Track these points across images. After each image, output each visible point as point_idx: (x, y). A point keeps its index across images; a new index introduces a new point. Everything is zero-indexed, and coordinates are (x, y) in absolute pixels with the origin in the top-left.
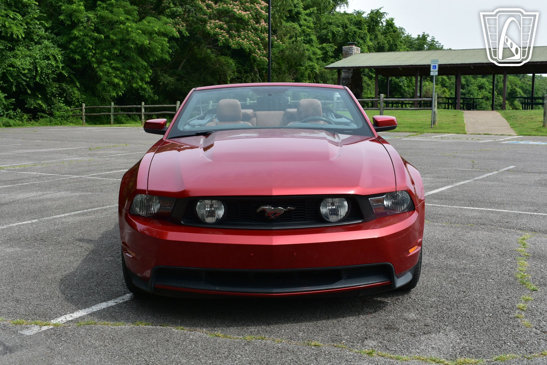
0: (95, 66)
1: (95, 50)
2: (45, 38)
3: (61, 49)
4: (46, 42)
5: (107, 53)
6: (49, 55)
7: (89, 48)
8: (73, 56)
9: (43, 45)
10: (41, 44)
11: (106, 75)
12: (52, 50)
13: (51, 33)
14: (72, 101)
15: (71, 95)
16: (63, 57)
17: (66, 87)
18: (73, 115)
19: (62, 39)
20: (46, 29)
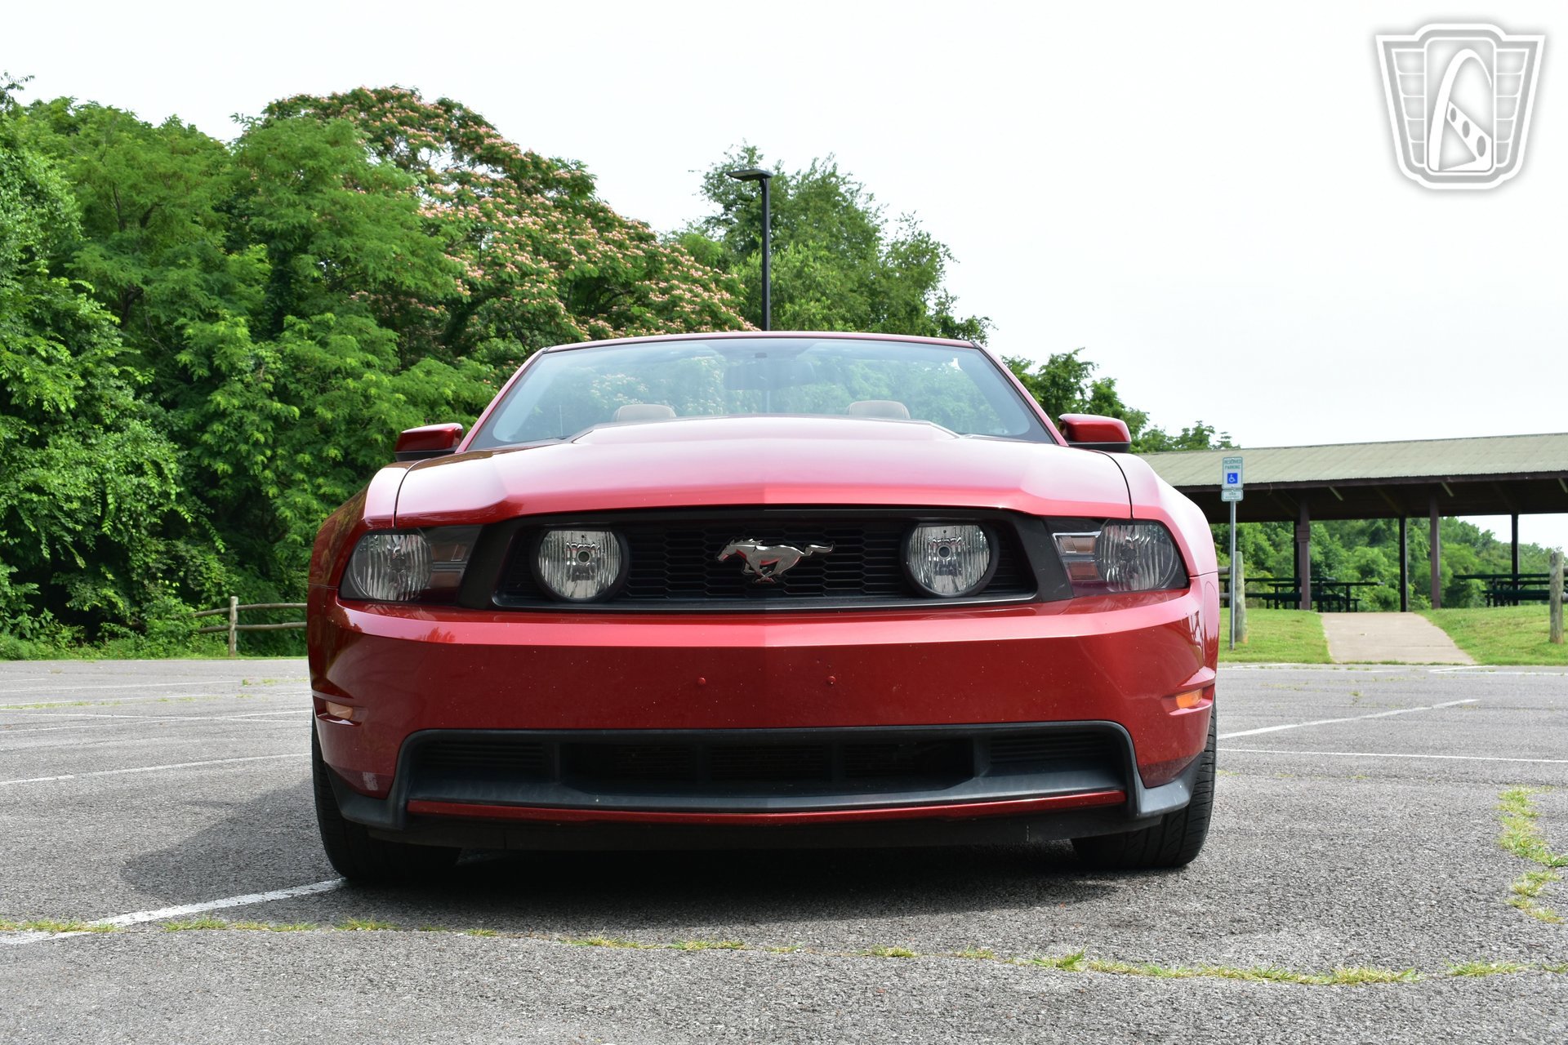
0: (272, 491)
1: (273, 448)
2: (133, 416)
3: (176, 446)
4: (136, 425)
5: (307, 458)
6: (141, 460)
7: (256, 443)
8: (210, 465)
9: (127, 433)
10: (121, 431)
11: (302, 518)
12: (152, 447)
13: (151, 401)
14: (202, 591)
15: (201, 574)
16: (182, 467)
17: (187, 551)
18: (204, 629)
19: (183, 419)
20: (140, 391)
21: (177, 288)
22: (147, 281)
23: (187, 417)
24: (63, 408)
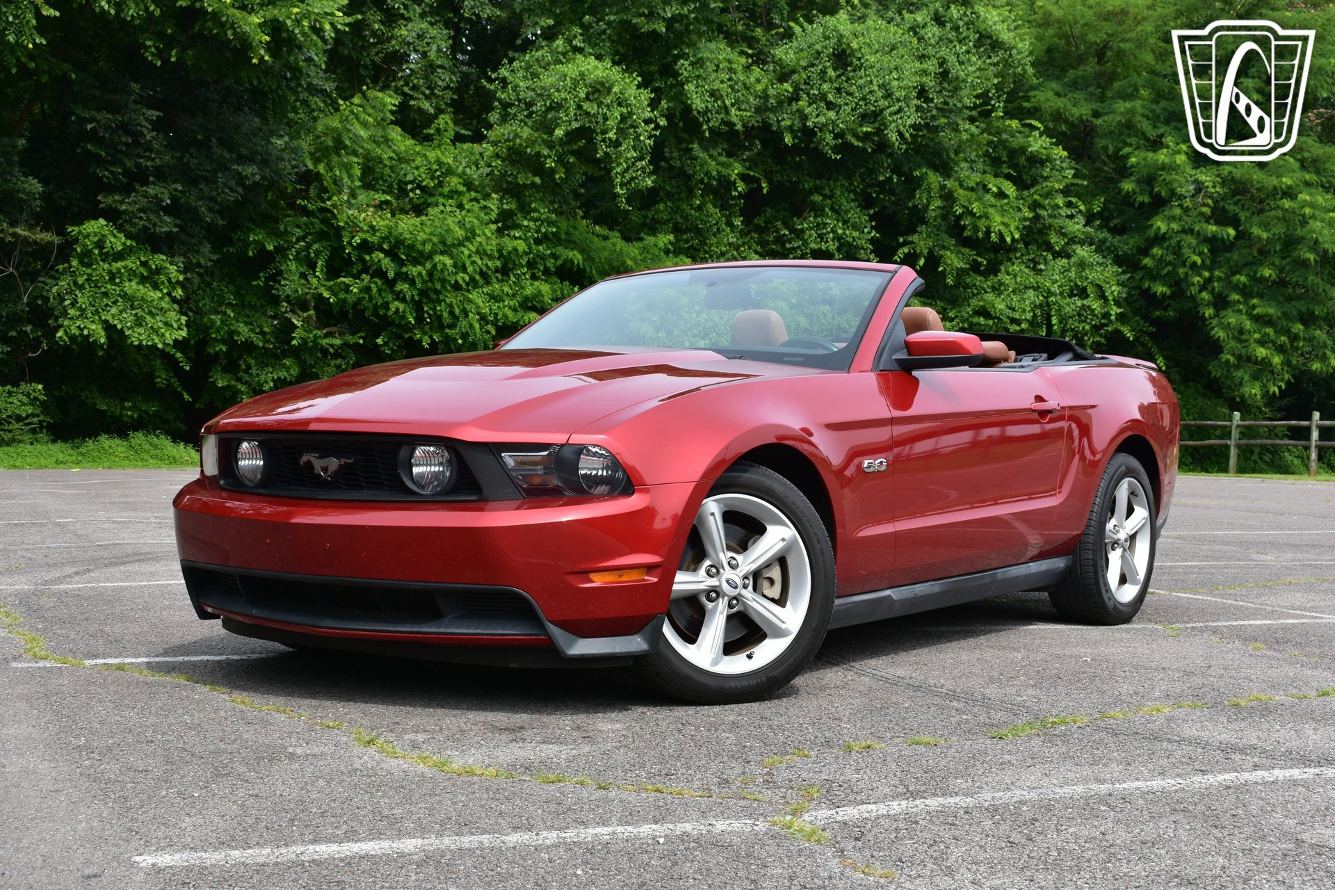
0: (1209, 312)
1: (1211, 269)
2: (1082, 243)
3: (1120, 270)
4: (1082, 252)
5: (1243, 279)
6: (1085, 284)
7: (1194, 264)
8: (1149, 287)
9: (1073, 260)
10: (1069, 257)
11: (1234, 338)
12: (1097, 271)
13: (1100, 228)
16: (1125, 290)
19: (1127, 244)
20: (1089, 218)
21: (1123, 121)
22: (1096, 114)
23: (1132, 242)
24: (1008, 240)
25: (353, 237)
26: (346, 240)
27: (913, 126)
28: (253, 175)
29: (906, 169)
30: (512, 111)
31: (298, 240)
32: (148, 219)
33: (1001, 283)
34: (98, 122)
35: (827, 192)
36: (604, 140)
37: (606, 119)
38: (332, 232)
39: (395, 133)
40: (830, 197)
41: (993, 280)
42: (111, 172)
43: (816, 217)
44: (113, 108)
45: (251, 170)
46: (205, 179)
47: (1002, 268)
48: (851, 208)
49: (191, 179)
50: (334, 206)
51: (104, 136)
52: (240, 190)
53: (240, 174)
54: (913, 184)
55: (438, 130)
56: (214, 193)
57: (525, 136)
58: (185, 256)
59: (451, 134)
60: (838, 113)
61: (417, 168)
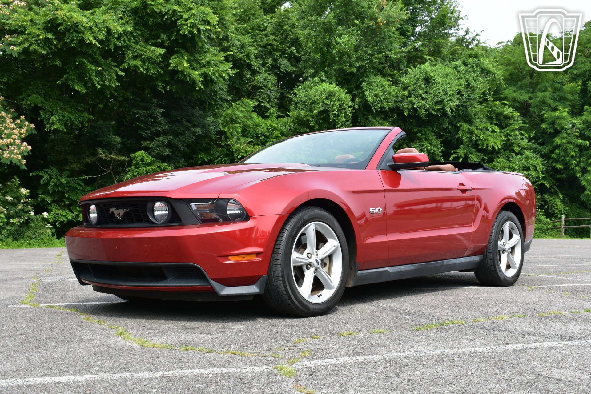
0: (579, 175)
1: (580, 158)
2: (527, 149)
3: (543, 159)
4: (527, 153)
6: (529, 165)
7: (573, 156)
8: (555, 166)
9: (524, 156)
10: (522, 155)
12: (533, 160)
13: (534, 143)
14: (554, 214)
15: (554, 207)
16: (545, 167)
17: (549, 198)
18: (553, 227)
19: (545, 149)
20: (530, 140)
21: (541, 100)
22: (530, 98)
23: (547, 148)
24: (496, 148)
25: (238, 155)
26: (235, 156)
27: (456, 106)
28: (199, 132)
29: (454, 123)
30: (298, 105)
31: (218, 157)
32: (159, 150)
33: (495, 166)
34: (140, 114)
35: (423, 132)
36: (333, 114)
37: (333, 106)
38: (231, 153)
39: (255, 115)
40: (425, 135)
41: (491, 165)
42: (146, 133)
43: (419, 142)
44: (146, 109)
45: (198, 130)
46: (181, 134)
47: (495, 160)
48: (433, 139)
49: (176, 134)
50: (231, 143)
51: (143, 119)
52: (194, 137)
53: (194, 131)
54: (457, 129)
55: (270, 113)
56: (184, 139)
57: (303, 114)
58: (174, 164)
59: (275, 115)
60: (426, 101)
61: (263, 128)
